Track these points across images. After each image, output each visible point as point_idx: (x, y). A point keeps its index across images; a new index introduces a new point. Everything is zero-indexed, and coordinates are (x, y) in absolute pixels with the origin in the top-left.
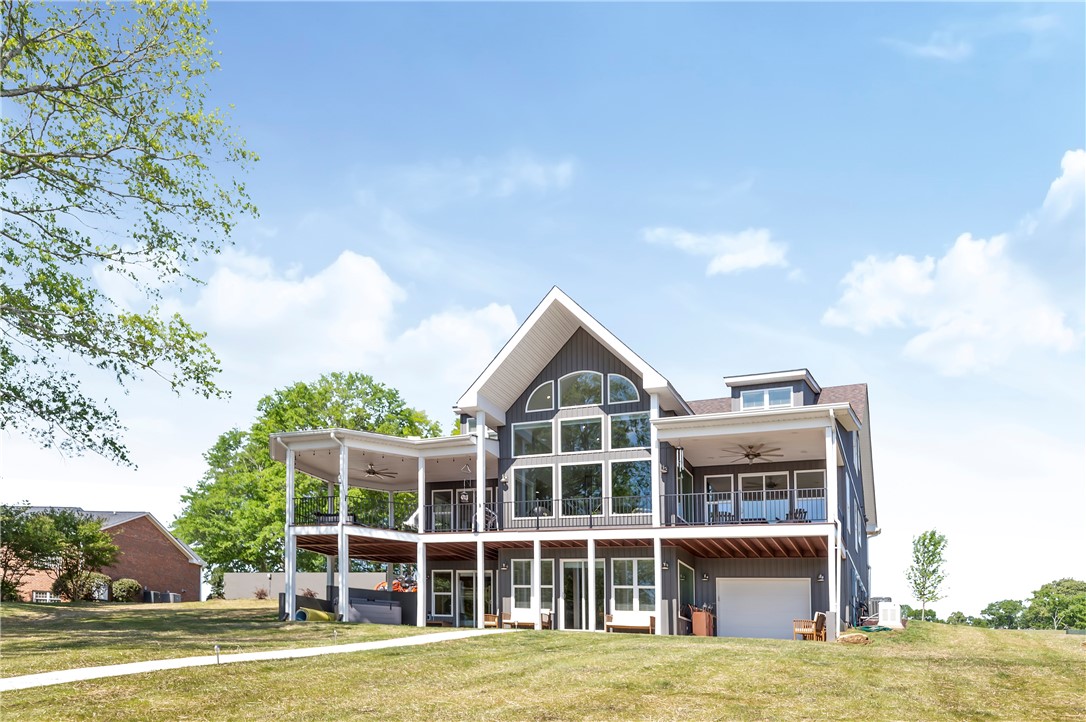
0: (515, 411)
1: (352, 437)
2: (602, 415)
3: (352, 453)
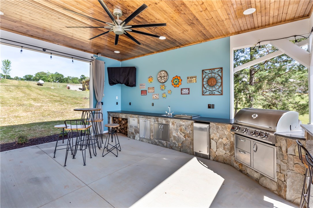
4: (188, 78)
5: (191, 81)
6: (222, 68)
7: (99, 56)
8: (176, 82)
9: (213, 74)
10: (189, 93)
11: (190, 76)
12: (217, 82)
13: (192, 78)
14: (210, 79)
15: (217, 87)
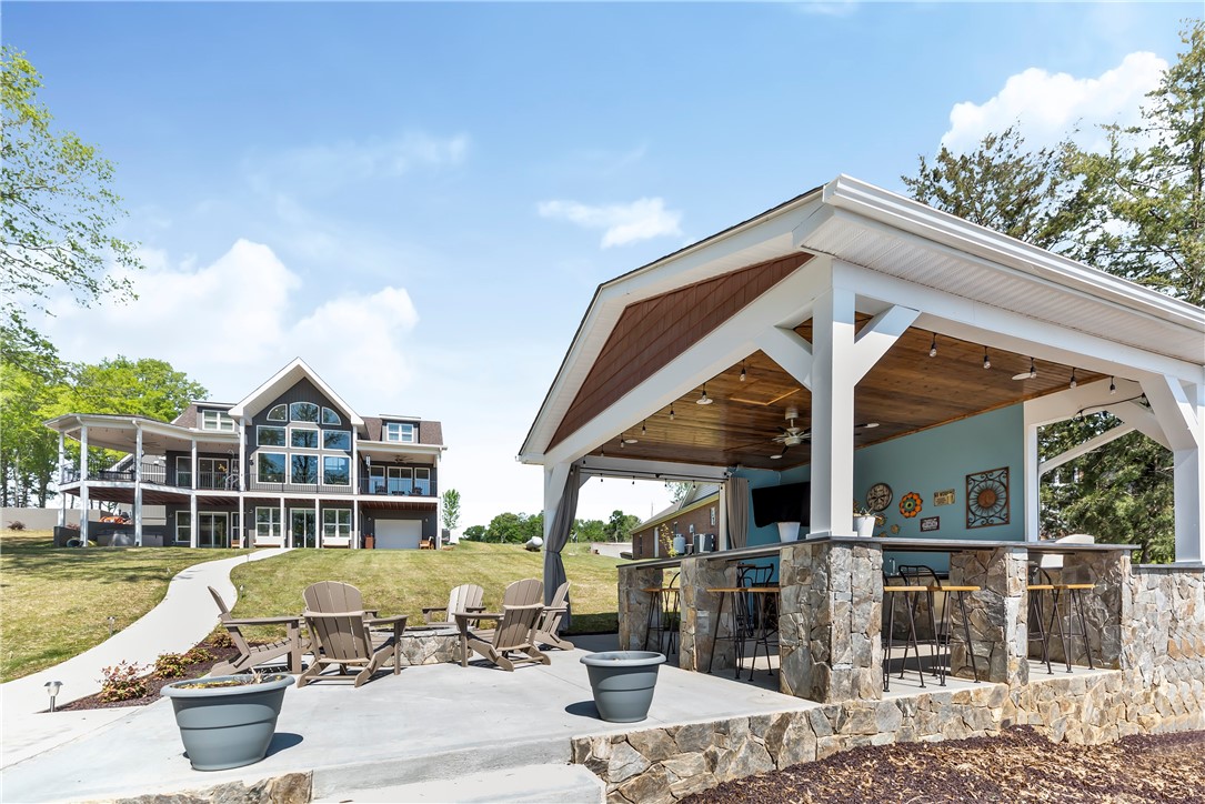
0: (260, 417)
1: (146, 424)
2: (319, 430)
3: (144, 434)
4: (936, 495)
5: (941, 502)
6: (1007, 469)
7: (738, 468)
8: (909, 505)
9: (990, 483)
10: (938, 527)
11: (939, 490)
12: (997, 499)
13: (946, 493)
14: (982, 492)
15: (997, 510)
